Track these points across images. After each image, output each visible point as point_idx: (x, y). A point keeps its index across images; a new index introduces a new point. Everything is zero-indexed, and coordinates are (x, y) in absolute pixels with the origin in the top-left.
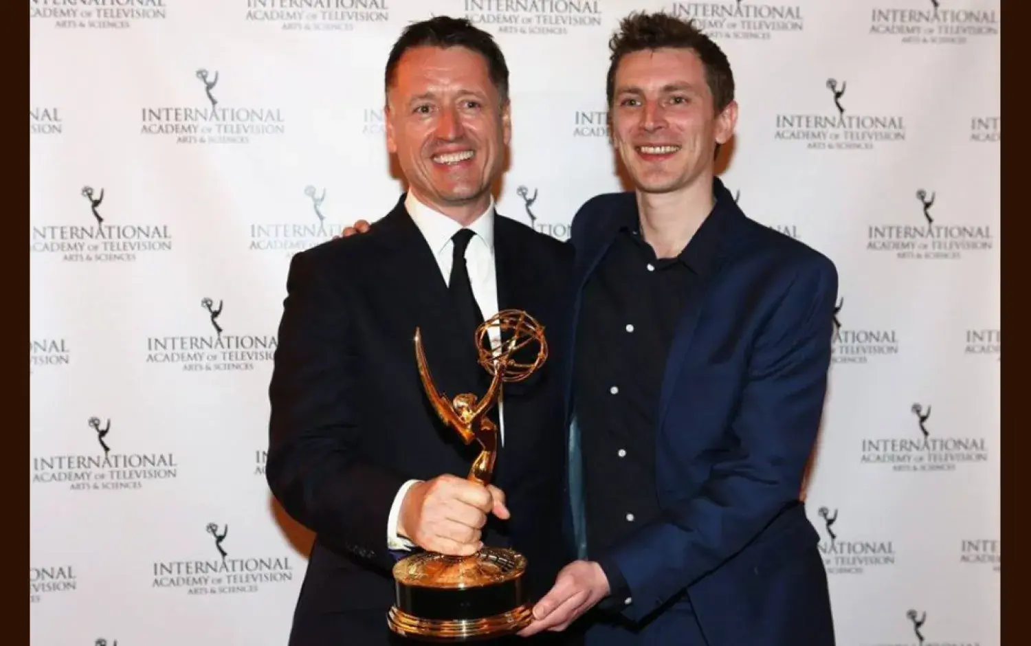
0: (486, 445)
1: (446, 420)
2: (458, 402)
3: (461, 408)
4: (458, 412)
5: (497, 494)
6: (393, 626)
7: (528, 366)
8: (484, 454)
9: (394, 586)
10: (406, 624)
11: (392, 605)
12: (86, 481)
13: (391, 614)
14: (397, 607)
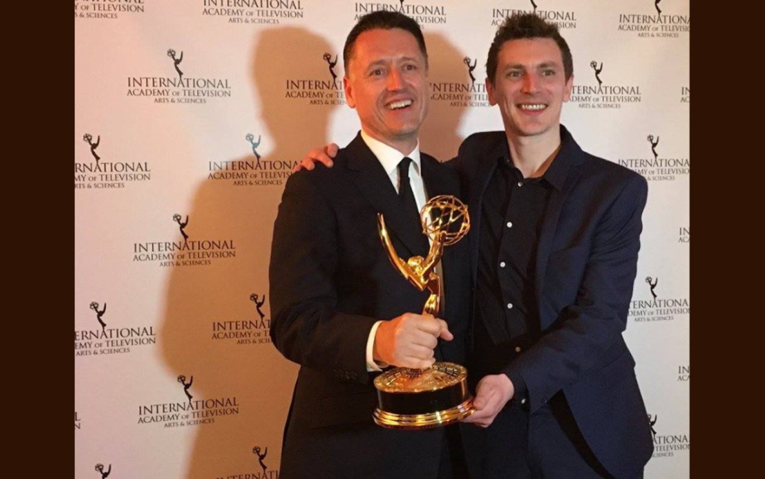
0: (433, 290)
1: (406, 276)
2: (412, 262)
3: (415, 267)
4: (413, 269)
5: (444, 324)
6: (379, 422)
7: (455, 234)
8: (432, 297)
9: (377, 393)
10: (390, 419)
11: (376, 408)
12: (88, 349)
13: (377, 415)
14: (380, 408)
